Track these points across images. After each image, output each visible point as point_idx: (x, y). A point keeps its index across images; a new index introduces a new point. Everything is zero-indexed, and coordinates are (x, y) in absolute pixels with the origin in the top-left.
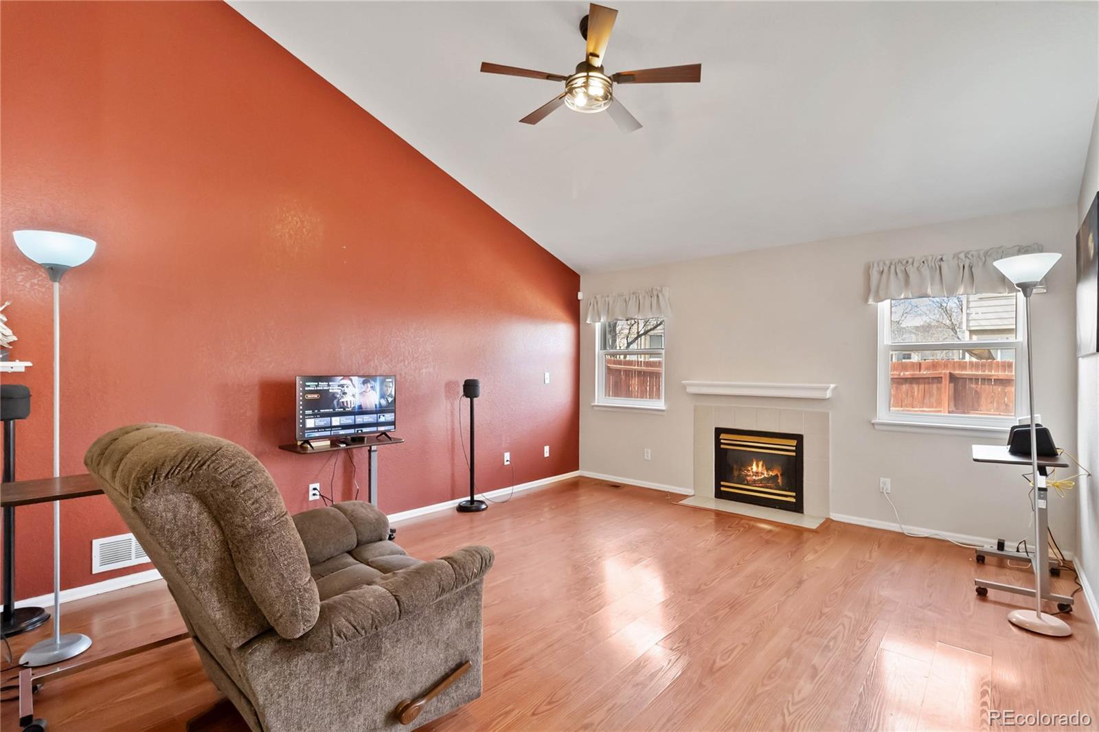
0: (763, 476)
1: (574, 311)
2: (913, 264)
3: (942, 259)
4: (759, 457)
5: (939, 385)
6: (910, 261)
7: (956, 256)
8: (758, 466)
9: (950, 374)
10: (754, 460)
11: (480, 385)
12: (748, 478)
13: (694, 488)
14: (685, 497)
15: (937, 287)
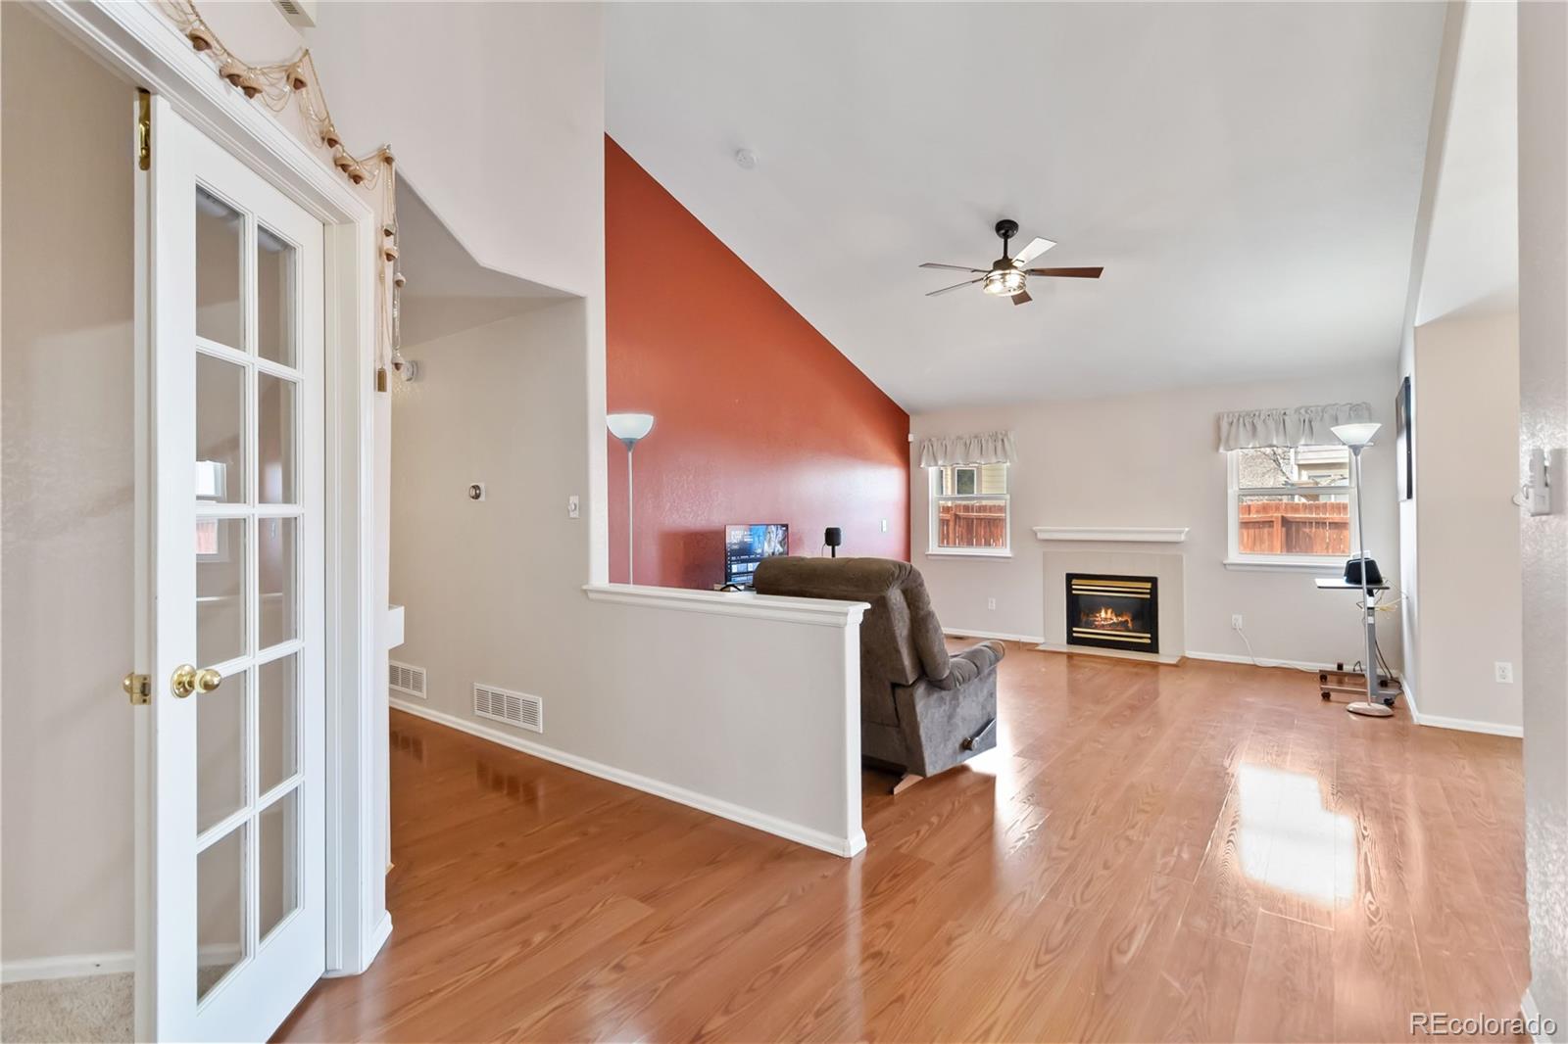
0: (1112, 622)
1: (904, 453)
2: (1259, 416)
3: (1285, 414)
5: (1271, 529)
6: (1257, 414)
7: (1297, 411)
8: (1106, 613)
9: (1282, 517)
11: (842, 533)
12: (1097, 623)
13: (1045, 636)
14: (1037, 645)
15: (1281, 438)
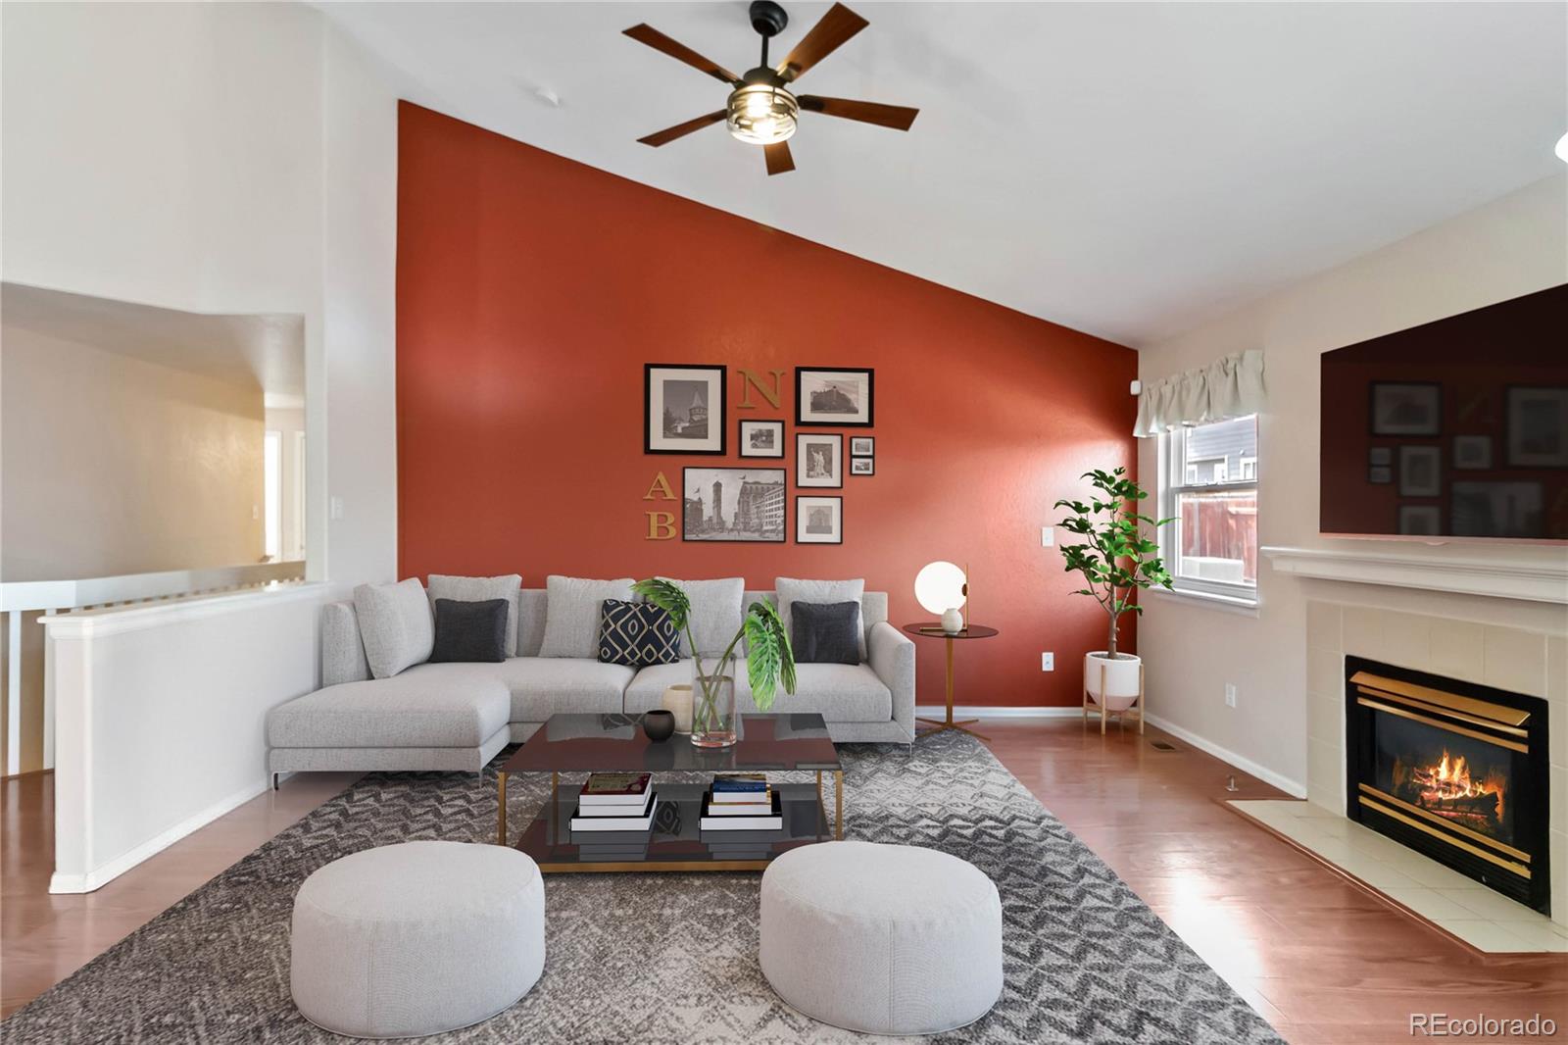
0: (1460, 794)
1: (1123, 418)
4: (1458, 747)
8: (1451, 768)
10: (1445, 753)
12: (1426, 794)
13: (1308, 783)
